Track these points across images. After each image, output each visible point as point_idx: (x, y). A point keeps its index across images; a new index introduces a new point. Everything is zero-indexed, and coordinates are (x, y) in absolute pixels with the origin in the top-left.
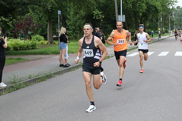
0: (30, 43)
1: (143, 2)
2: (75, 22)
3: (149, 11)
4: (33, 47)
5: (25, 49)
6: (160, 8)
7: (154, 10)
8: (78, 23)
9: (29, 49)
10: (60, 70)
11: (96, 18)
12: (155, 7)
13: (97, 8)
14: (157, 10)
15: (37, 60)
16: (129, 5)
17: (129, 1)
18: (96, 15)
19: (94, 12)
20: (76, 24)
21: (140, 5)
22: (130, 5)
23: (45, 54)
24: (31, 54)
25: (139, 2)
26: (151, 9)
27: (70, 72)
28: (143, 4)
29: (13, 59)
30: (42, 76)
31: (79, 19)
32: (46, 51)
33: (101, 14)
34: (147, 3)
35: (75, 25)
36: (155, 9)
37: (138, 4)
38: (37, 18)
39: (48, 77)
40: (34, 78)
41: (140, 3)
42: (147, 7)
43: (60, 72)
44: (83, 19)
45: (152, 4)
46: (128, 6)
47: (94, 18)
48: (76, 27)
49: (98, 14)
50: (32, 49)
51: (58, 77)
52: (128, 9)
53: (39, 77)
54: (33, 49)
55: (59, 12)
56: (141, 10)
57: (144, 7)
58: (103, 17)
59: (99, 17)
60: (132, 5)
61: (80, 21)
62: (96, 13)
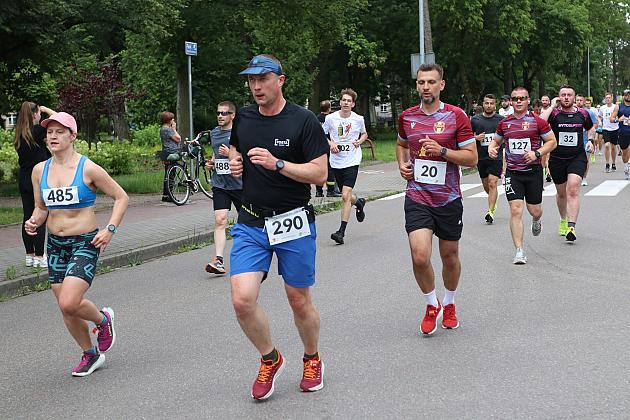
0: (106, 155)
1: (522, 7)
3: (544, 37)
6: (584, 27)
7: (562, 32)
11: (356, 63)
12: (567, 23)
13: (360, 29)
14: (576, 32)
16: (473, 19)
17: (472, 1)
18: (358, 54)
19: (352, 43)
21: (513, 18)
22: (477, 19)
23: (142, 193)
25: (508, 7)
26: (552, 30)
28: (520, 11)
31: (297, 69)
32: (146, 181)
33: (377, 53)
34: (537, 11)
36: (566, 31)
37: (504, 14)
41: (510, 12)
42: (539, 23)
44: (309, 70)
45: (556, 11)
46: (470, 20)
47: (350, 64)
49: (363, 51)
51: (123, 273)
52: (471, 31)
55: (191, 48)
56: (516, 35)
57: (525, 23)
58: (383, 59)
59: (366, 61)
60: (482, 16)
61: (299, 75)
62: (358, 46)
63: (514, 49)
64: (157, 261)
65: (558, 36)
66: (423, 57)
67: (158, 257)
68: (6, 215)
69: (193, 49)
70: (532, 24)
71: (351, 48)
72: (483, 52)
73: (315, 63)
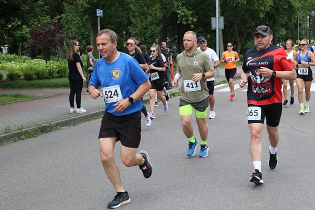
2: (145, 29)
3: (277, 9)
6: (297, 5)
7: (286, 7)
8: (149, 32)
11: (181, 22)
12: (289, 2)
13: (183, 4)
15: (51, 97)
18: (182, 17)
19: (180, 11)
20: (146, 33)
29: (7, 96)
30: (31, 128)
31: (151, 25)
33: (192, 15)
35: (144, 35)
36: (288, 7)
38: (78, 23)
42: (274, 3)
46: (239, 0)
47: (178, 22)
48: (145, 39)
49: (185, 16)
52: (240, 6)
53: (24, 130)
56: (263, 8)
57: (268, 2)
58: (195, 20)
59: (187, 21)
61: (153, 27)
62: (182, 13)
63: (262, 16)
64: (84, 124)
65: (284, 9)
66: (217, 19)
67: (84, 121)
68: (4, 98)
69: (101, 13)
70: (271, 3)
71: (179, 14)
72: (246, 17)
73: (160, 22)
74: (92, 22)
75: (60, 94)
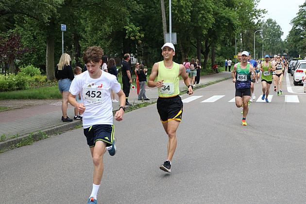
0: (14, 80)
1: (209, 12)
3: (218, 27)
4: (20, 85)
5: (6, 90)
6: (237, 22)
7: (227, 24)
9: (13, 90)
10: (58, 127)
11: (129, 37)
12: (229, 20)
13: (131, 21)
14: (233, 24)
15: (22, 108)
16: (186, 17)
17: (186, 9)
18: (130, 33)
19: (127, 27)
21: (204, 17)
22: (188, 17)
23: (39, 99)
24: (14, 98)
25: (202, 12)
27: (75, 130)
30: (25, 136)
31: (101, 39)
32: (40, 93)
33: (139, 32)
34: (216, 14)
36: (229, 24)
37: (201, 15)
38: (29, 37)
39: (36, 138)
40: (10, 140)
41: (203, 14)
42: (216, 20)
43: (57, 129)
44: (107, 39)
45: (224, 14)
46: (184, 18)
47: (127, 37)
49: (133, 31)
50: (17, 89)
51: (53, 138)
52: (185, 23)
53: (18, 138)
54: (20, 89)
55: (64, 27)
56: (206, 25)
57: (210, 19)
58: (143, 35)
59: (134, 36)
60: (190, 16)
61: (102, 42)
62: (131, 29)
63: (205, 32)
65: (225, 26)
66: (171, 35)
69: (64, 28)
70: (213, 21)
71: (127, 30)
73: (109, 37)
74: (48, 36)
75: (30, 106)
